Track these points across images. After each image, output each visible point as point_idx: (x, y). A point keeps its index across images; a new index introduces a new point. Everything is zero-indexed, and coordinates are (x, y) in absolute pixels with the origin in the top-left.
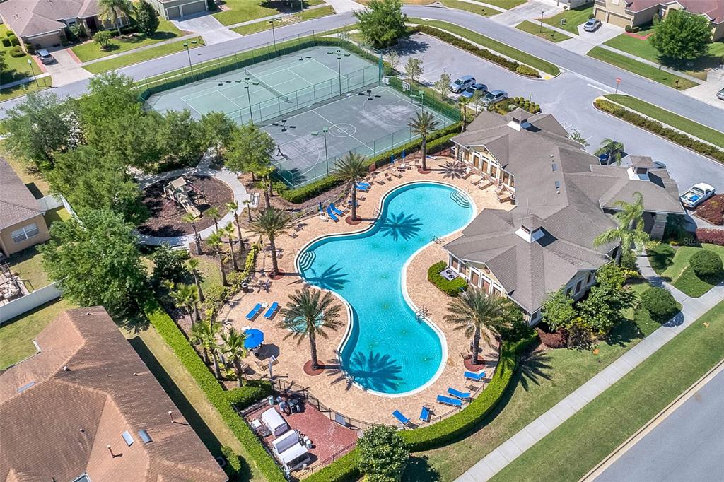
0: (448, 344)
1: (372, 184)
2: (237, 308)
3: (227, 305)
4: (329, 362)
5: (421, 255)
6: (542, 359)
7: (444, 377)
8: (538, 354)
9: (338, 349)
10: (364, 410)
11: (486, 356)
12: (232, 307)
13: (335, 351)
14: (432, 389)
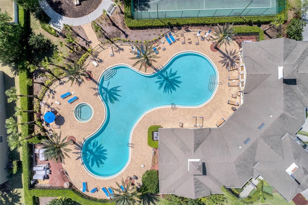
0: (128, 167)
1: (178, 40)
2: (62, 86)
3: (59, 81)
4: (79, 142)
5: (158, 111)
6: (156, 199)
7: (114, 180)
8: (156, 196)
9: (85, 139)
10: (76, 172)
11: (137, 183)
12: (60, 84)
13: (84, 138)
14: (105, 181)
